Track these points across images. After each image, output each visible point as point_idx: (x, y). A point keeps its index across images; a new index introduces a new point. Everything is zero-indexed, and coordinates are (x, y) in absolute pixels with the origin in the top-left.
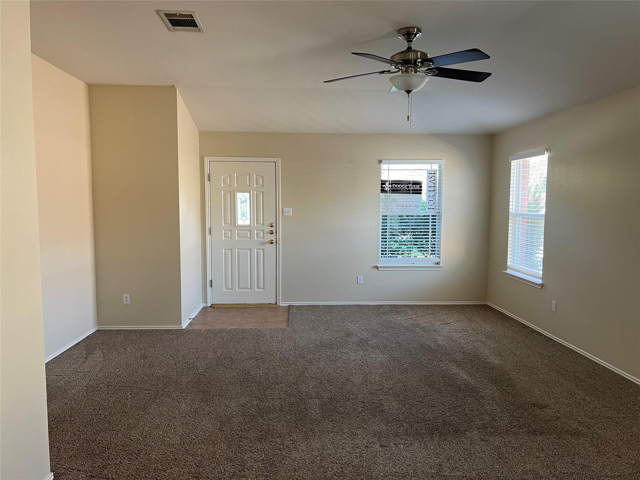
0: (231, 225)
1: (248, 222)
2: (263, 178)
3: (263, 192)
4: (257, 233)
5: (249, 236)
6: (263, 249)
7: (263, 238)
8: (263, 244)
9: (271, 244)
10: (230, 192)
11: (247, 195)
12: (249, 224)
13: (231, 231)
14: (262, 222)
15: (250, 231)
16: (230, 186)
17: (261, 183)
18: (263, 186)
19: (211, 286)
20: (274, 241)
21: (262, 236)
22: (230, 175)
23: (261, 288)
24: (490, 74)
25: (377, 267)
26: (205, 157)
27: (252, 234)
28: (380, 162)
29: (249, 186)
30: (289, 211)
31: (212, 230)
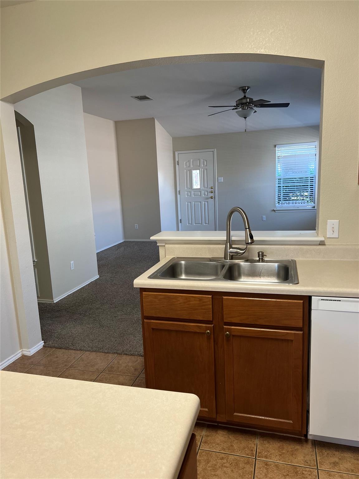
0: (190, 188)
1: (199, 187)
2: (206, 161)
3: (207, 169)
4: (204, 193)
5: (199, 194)
6: (207, 202)
7: (207, 195)
8: (207, 199)
9: (212, 199)
10: (189, 170)
11: (198, 171)
13: (190, 192)
14: (206, 187)
15: (200, 191)
16: (189, 166)
17: (206, 164)
18: (207, 166)
19: (181, 223)
20: (213, 197)
22: (189, 161)
23: (207, 223)
25: (274, 210)
26: (176, 152)
27: (201, 193)
28: (275, 146)
29: (199, 166)
30: (222, 179)
31: (181, 192)
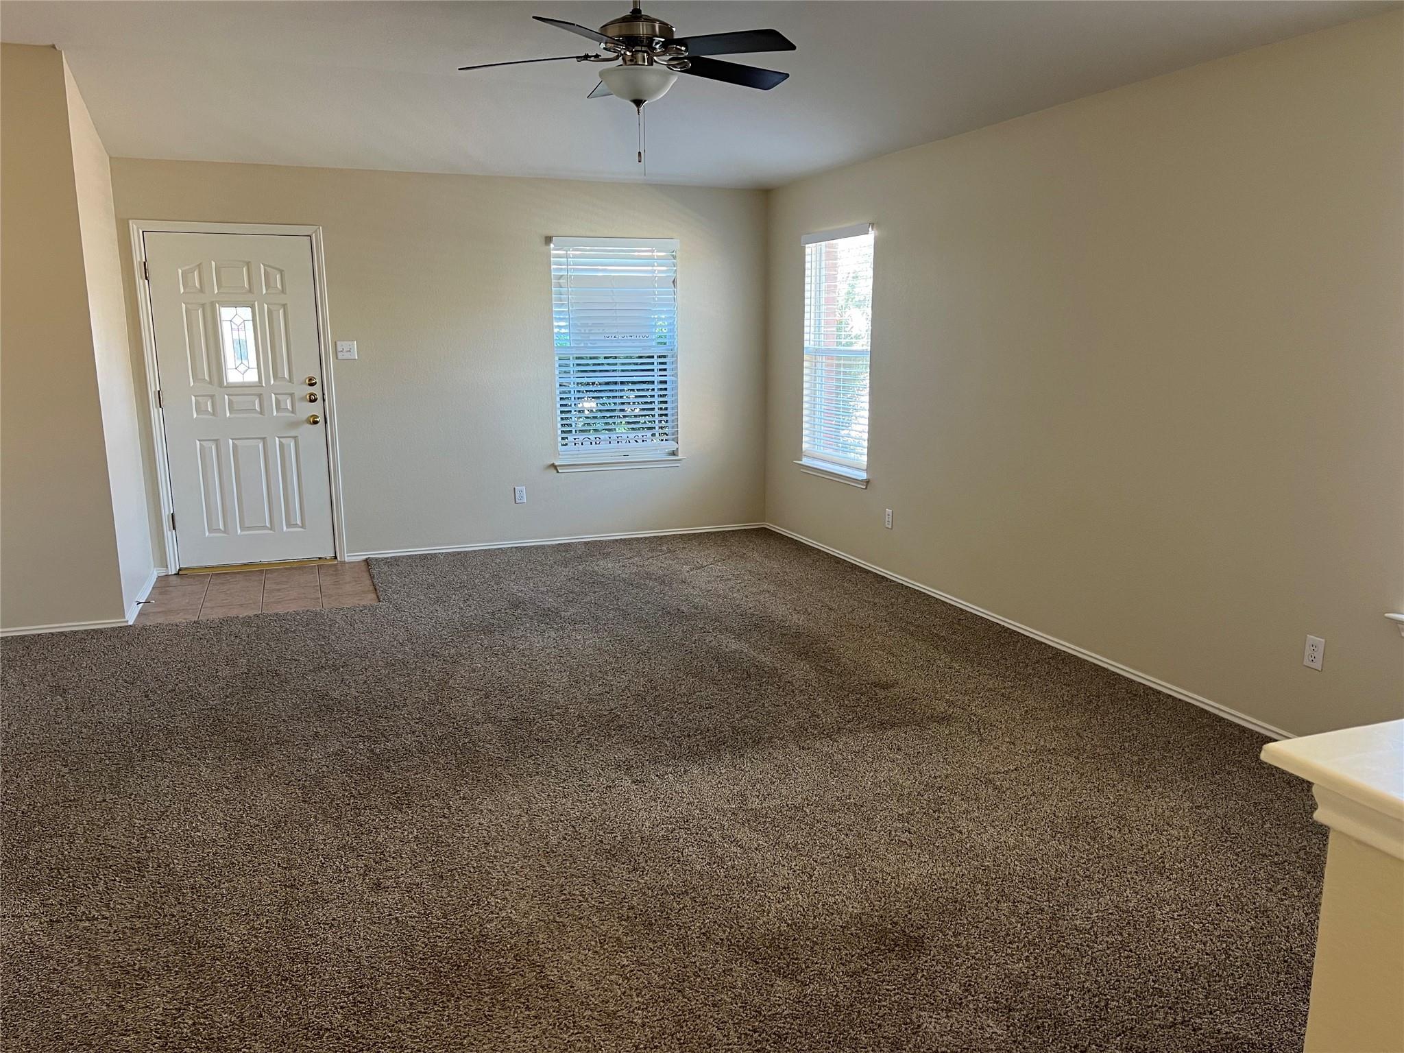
0: (211, 383)
1: (252, 377)
2: (281, 272)
3: (284, 306)
4: (278, 402)
5: (257, 408)
6: (295, 438)
7: (293, 412)
8: (295, 424)
9: (315, 425)
10: (203, 306)
11: (246, 313)
12: (256, 379)
13: (212, 397)
14: (287, 376)
15: (260, 396)
16: (202, 290)
17: (279, 286)
18: (283, 291)
19: (174, 528)
20: (320, 419)
21: (289, 407)
22: (199, 266)
23: (296, 525)
24: (787, 75)
25: (554, 466)
26: (130, 222)
27: (265, 404)
28: (548, 240)
29: (250, 291)
30: (351, 350)
31: (164, 396)
